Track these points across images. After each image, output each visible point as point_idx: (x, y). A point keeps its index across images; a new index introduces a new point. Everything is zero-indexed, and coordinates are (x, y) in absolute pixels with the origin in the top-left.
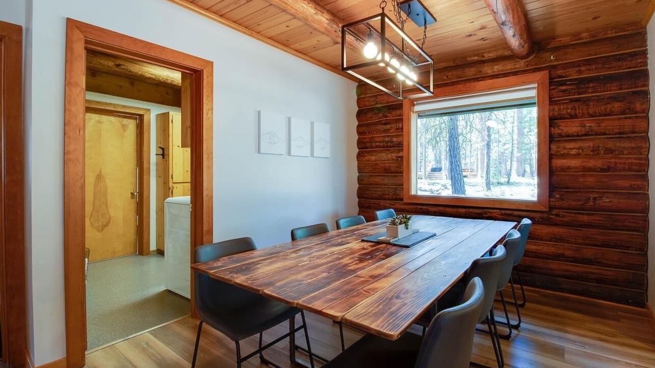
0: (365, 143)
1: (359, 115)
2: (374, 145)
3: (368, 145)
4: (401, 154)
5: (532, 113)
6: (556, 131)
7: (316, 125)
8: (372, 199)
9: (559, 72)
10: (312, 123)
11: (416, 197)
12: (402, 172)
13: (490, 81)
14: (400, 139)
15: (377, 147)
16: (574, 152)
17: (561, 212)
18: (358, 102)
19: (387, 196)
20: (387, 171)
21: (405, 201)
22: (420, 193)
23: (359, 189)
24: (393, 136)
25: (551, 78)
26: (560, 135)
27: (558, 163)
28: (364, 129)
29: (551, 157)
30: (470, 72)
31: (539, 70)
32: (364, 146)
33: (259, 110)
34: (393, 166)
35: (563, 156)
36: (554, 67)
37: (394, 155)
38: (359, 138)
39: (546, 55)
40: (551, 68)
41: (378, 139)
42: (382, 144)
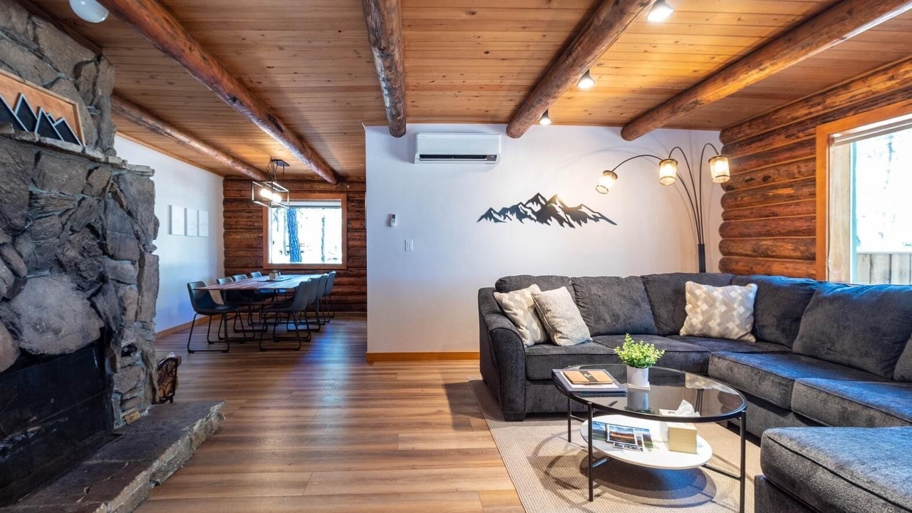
0: (231, 225)
1: (226, 202)
2: (239, 227)
3: (234, 227)
4: (261, 235)
5: (339, 211)
6: (350, 226)
7: (200, 212)
8: (237, 268)
9: (351, 195)
10: (198, 212)
11: (272, 264)
12: (262, 248)
13: (318, 194)
14: (261, 224)
15: (241, 228)
16: (358, 238)
17: (353, 269)
18: (224, 193)
19: (250, 265)
20: (250, 247)
21: (264, 268)
22: (274, 262)
23: (226, 261)
24: (255, 221)
25: (348, 198)
26: (352, 229)
27: (351, 243)
28: (230, 214)
29: (348, 240)
30: (307, 186)
31: (342, 192)
32: (229, 228)
33: (170, 204)
34: (254, 243)
35: (353, 239)
36: (349, 192)
37: (256, 235)
38: (225, 221)
39: (345, 185)
40: (348, 192)
41: (243, 223)
42: (245, 227)
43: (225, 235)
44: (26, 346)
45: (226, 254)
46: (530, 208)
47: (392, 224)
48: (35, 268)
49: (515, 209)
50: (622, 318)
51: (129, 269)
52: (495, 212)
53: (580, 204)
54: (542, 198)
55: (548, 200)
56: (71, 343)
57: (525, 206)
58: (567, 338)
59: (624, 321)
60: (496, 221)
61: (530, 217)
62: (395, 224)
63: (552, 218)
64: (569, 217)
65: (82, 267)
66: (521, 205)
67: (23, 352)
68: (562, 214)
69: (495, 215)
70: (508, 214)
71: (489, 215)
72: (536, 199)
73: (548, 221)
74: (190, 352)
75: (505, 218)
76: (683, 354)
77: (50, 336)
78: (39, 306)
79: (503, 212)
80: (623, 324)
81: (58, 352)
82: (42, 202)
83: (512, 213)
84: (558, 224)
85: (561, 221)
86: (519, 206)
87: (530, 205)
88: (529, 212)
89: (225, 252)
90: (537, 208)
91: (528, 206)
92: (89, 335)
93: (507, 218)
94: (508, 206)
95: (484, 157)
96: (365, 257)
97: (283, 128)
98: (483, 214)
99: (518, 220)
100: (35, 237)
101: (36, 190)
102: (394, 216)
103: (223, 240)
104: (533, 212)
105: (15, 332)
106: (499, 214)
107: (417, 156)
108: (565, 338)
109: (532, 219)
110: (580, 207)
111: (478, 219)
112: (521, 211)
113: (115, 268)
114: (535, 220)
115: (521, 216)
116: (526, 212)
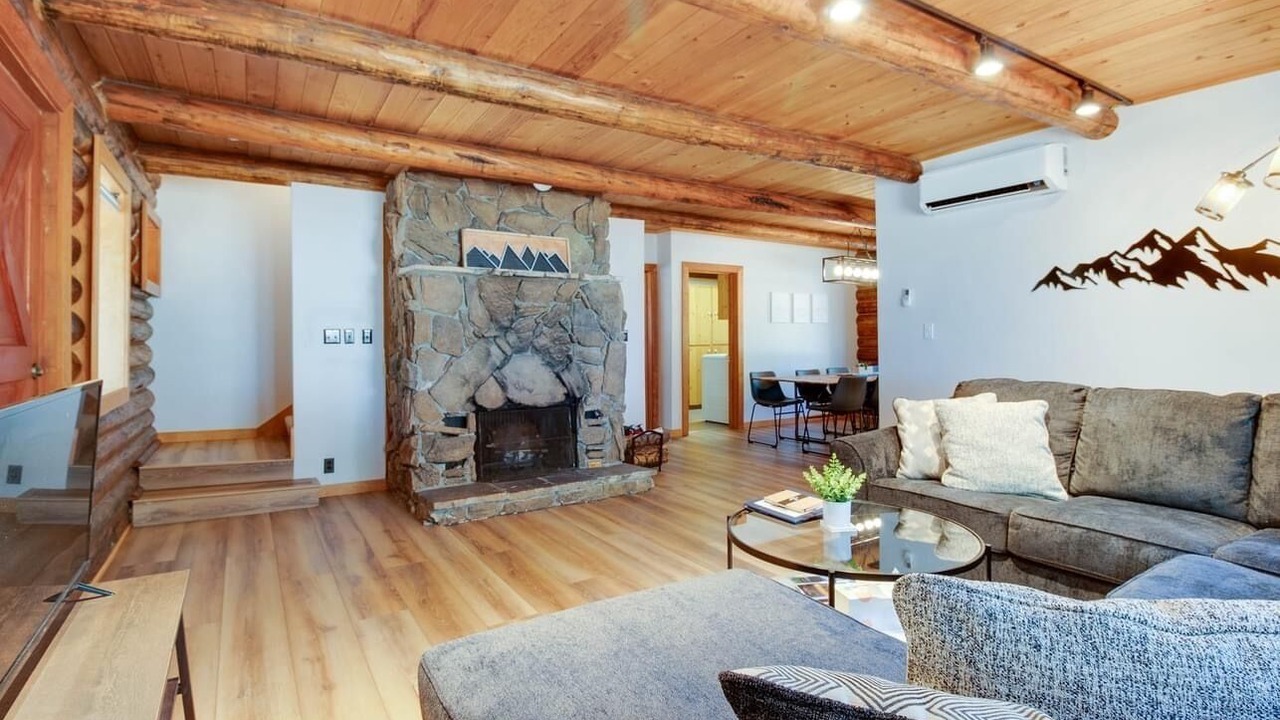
2: (871, 310)
7: (814, 297)
10: (811, 297)
33: (770, 291)
43: (859, 320)
44: (510, 397)
45: (860, 342)
46: (1136, 259)
47: (905, 303)
48: (520, 351)
49: (1103, 265)
50: (1145, 470)
51: (595, 353)
52: (1064, 273)
53: (1263, 239)
54: (1163, 237)
55: (1176, 239)
56: (542, 400)
57: (1124, 257)
58: (962, 477)
59: (1149, 477)
60: (1067, 287)
61: (1135, 276)
62: (910, 300)
63: (1188, 274)
64: (1232, 269)
65: (552, 351)
66: (1116, 256)
67: (509, 400)
68: (1213, 263)
69: (1064, 279)
70: (1091, 273)
71: (1052, 278)
72: (1149, 242)
73: (1179, 280)
74: (750, 442)
75: (1083, 282)
76: (1127, 543)
77: (527, 393)
78: (518, 374)
79: (1081, 271)
80: (1145, 481)
81: (530, 403)
82: (521, 311)
83: (1097, 271)
84: (1208, 286)
85: (1211, 277)
86: (1112, 259)
87: (1137, 253)
88: (1135, 268)
89: (858, 341)
90: (1152, 257)
91: (1129, 256)
92: (555, 397)
93: (1087, 280)
94: (1090, 261)
95: (1023, 187)
96: (876, 347)
97: (790, 203)
98: (1041, 278)
99: (1111, 283)
100: (517, 332)
101: (517, 303)
102: (907, 292)
103: (856, 326)
104: (1144, 266)
105: (504, 387)
106: (1073, 275)
107: (923, 206)
108: (957, 476)
109: (1141, 279)
110: (1262, 245)
111: (1032, 288)
112: (1117, 266)
113: (581, 353)
114: (1148, 282)
115: (1116, 276)
116: (1127, 268)
